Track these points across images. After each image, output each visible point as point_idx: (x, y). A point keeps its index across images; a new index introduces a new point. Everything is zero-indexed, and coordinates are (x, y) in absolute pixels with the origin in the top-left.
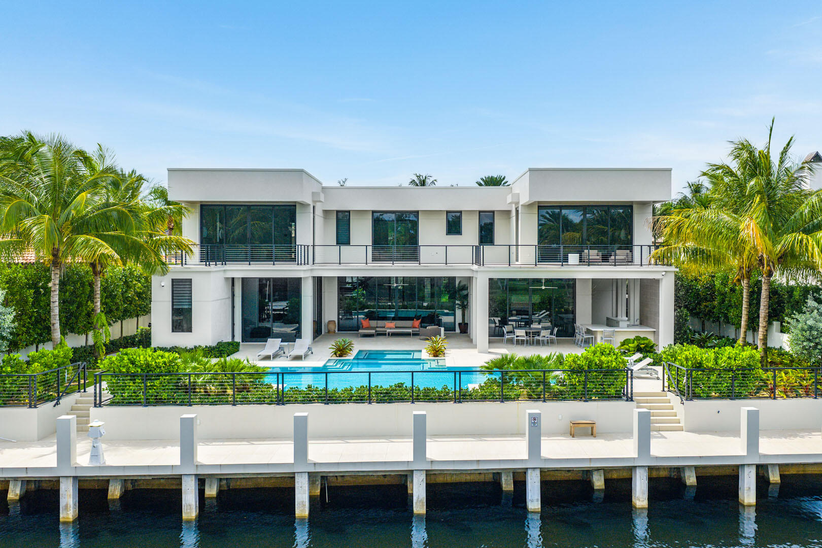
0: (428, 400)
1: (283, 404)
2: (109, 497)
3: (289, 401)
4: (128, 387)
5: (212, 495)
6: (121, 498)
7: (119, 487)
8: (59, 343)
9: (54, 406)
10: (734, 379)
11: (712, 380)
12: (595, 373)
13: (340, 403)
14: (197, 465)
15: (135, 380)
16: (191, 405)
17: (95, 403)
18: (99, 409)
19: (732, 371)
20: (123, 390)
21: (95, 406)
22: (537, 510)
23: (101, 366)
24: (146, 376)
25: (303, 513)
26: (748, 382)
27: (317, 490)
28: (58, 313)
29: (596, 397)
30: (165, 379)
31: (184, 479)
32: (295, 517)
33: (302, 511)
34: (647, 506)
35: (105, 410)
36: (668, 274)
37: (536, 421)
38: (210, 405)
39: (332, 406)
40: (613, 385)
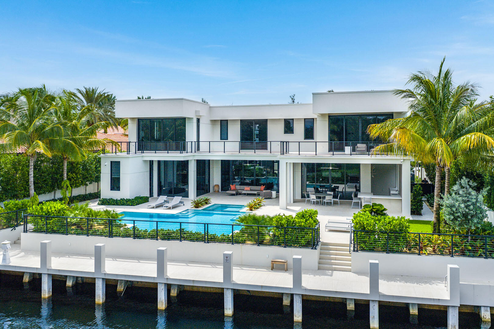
0: (190, 240)
1: (112, 237)
2: (24, 281)
3: (116, 235)
4: (39, 223)
5: (69, 285)
6: (29, 282)
7: (28, 277)
8: (33, 196)
9: (12, 230)
10: (389, 238)
11: (372, 239)
12: (291, 229)
13: (141, 239)
14: (48, 269)
15: (42, 219)
16: (67, 235)
17: (24, 230)
18: (25, 234)
19: (387, 233)
20: (37, 224)
21: (24, 232)
22: (230, 315)
23: (29, 211)
24: (47, 217)
25: (99, 301)
26: (399, 242)
27: (122, 288)
28: (33, 181)
29: (297, 245)
30: (55, 220)
31: (43, 276)
32: (95, 303)
33: (99, 300)
34: (301, 321)
35: (28, 234)
36: (405, 161)
37: (228, 259)
38: (77, 235)
39: (137, 240)
40: (304, 238)
